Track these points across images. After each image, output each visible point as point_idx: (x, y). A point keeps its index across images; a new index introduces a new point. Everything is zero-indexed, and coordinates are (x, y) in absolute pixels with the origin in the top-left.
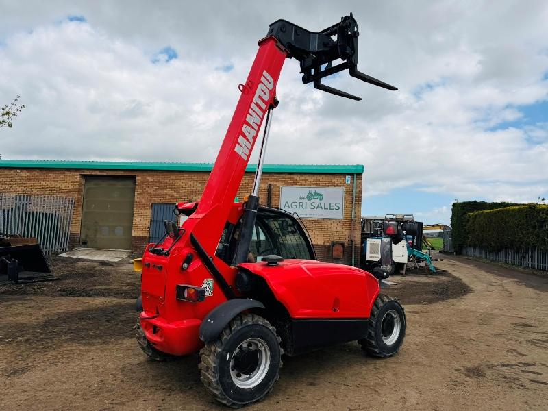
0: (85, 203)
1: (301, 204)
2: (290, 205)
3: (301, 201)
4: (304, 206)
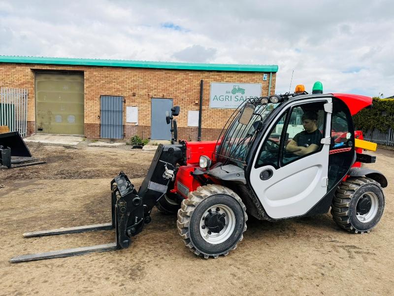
1: (227, 97)
2: (218, 98)
3: (227, 95)
4: (229, 99)
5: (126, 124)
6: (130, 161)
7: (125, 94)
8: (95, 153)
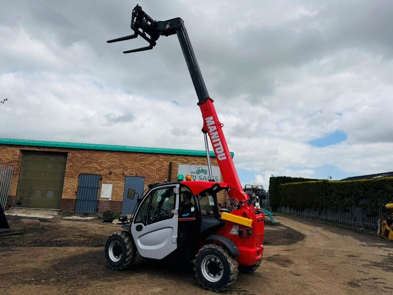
0: (22, 171)
3: (192, 174)
5: (100, 199)
6: (98, 233)
7: (102, 173)
8: (68, 226)
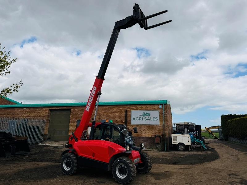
1: (140, 118)
2: (135, 119)
4: (142, 119)
